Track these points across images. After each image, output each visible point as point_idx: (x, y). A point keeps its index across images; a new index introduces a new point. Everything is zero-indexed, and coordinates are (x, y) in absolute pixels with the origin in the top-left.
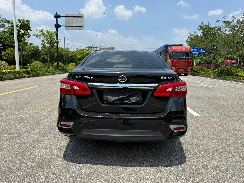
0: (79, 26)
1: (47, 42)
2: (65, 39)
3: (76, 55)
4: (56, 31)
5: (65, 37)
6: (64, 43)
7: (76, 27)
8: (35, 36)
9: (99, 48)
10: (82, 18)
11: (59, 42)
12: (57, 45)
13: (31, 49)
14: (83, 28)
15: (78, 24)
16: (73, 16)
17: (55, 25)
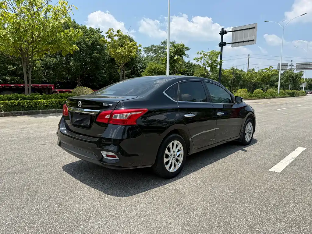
0: (249, 41)
1: (207, 65)
2: (249, 58)
3: (249, 78)
4: (220, 51)
5: (249, 56)
6: (248, 63)
7: (245, 43)
8: (196, 60)
9: (296, 66)
10: (254, 29)
11: (222, 64)
12: (220, 67)
13: (199, 74)
14: (254, 42)
15: (248, 37)
16: (243, 29)
17: (220, 43)
